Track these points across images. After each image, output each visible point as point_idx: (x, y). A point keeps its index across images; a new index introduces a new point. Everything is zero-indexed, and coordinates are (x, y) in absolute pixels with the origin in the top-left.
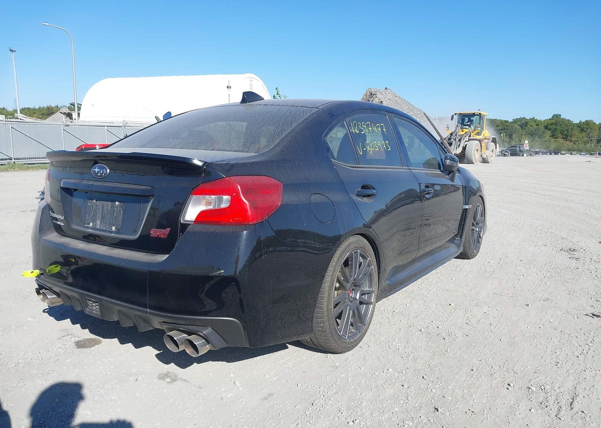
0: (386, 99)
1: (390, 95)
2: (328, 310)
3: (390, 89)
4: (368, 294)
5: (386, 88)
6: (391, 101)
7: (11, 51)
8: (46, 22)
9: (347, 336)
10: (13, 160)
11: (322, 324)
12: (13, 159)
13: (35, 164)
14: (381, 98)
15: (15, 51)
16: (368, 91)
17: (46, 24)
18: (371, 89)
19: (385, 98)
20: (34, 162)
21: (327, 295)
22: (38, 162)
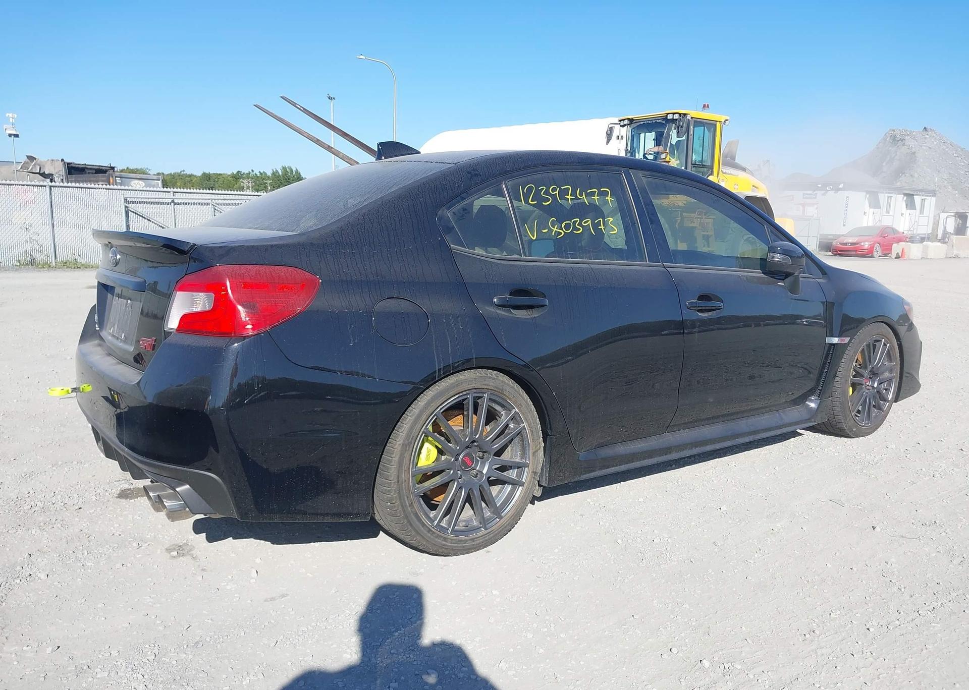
0: (923, 147)
1: (933, 140)
2: (398, 482)
3: (933, 130)
4: (518, 468)
5: (925, 128)
6: (934, 151)
7: (329, 98)
8: (362, 55)
9: (450, 529)
11: (389, 504)
14: (913, 146)
16: (887, 134)
17: (361, 57)
18: (894, 131)
19: (921, 146)
21: (396, 459)
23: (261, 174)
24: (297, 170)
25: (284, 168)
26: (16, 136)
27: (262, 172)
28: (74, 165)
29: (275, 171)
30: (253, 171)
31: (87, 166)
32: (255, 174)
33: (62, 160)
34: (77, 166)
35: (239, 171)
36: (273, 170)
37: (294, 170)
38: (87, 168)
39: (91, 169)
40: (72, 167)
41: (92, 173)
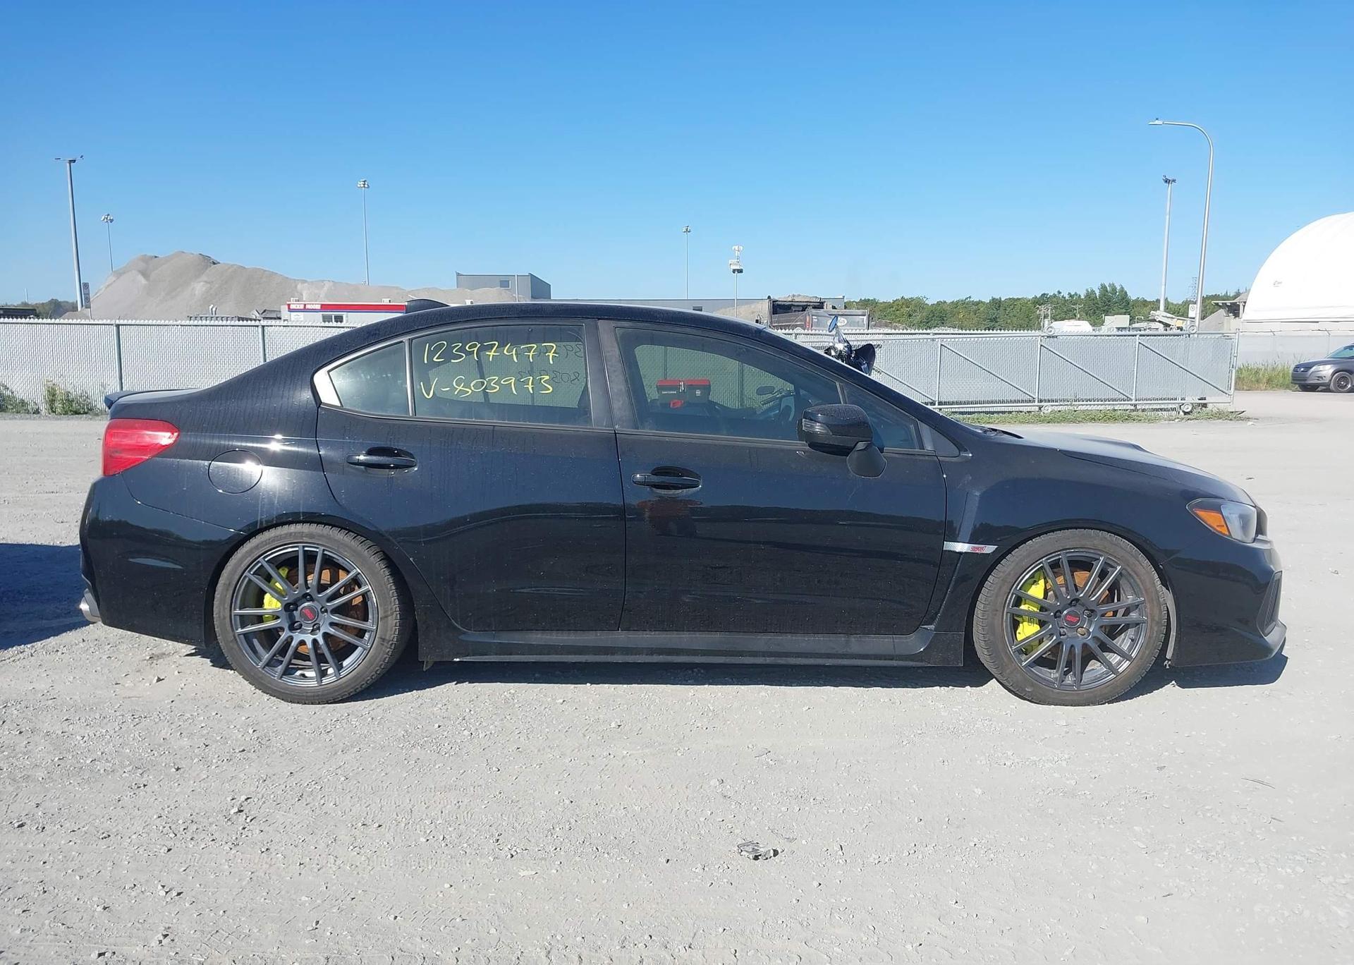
8: (1157, 119)
10: (937, 406)
12: (937, 403)
13: (974, 413)
15: (1174, 181)
17: (1157, 122)
20: (972, 410)
22: (980, 410)
23: (1071, 296)
24: (1122, 288)
25: (1103, 287)
26: (740, 271)
27: (1072, 294)
28: (779, 303)
29: (1089, 290)
30: (1059, 293)
31: (793, 303)
32: (1063, 297)
33: (769, 297)
34: (783, 303)
35: (1044, 294)
36: (1087, 290)
37: (1118, 288)
38: (794, 306)
39: (798, 306)
40: (778, 305)
41: (799, 311)
